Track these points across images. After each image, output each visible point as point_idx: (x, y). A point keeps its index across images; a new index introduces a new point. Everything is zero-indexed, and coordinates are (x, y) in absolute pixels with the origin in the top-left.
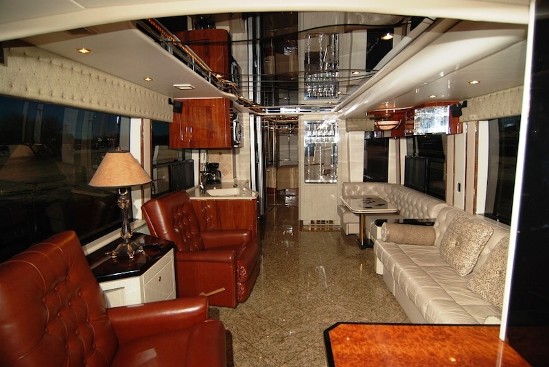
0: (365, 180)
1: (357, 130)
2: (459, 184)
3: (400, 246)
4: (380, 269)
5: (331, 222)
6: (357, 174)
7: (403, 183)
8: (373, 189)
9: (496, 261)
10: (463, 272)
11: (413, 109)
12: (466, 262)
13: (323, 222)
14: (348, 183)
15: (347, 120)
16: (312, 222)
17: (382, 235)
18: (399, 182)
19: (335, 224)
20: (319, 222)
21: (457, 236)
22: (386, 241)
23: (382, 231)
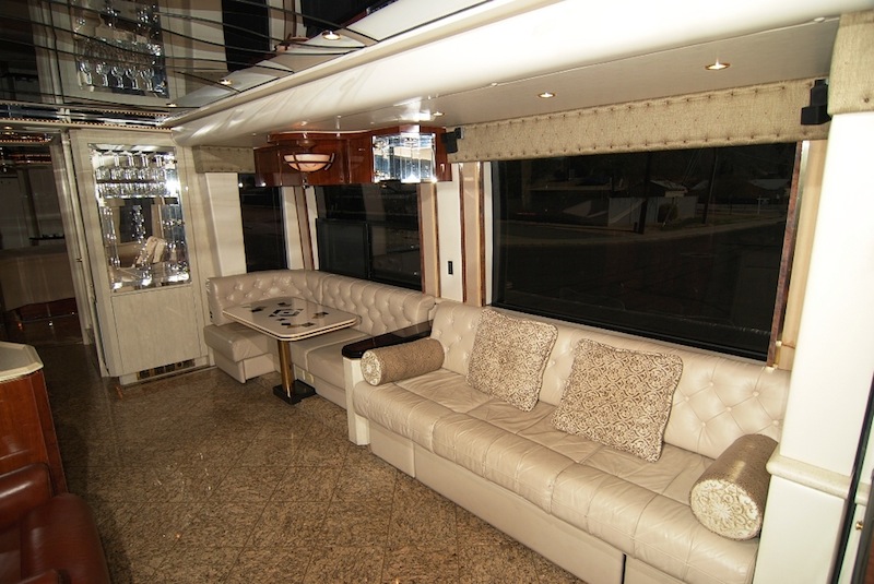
0: (250, 269)
1: (221, 170)
2: (450, 263)
3: (402, 384)
4: (361, 432)
5: (188, 363)
6: (234, 260)
7: (317, 267)
8: (271, 285)
9: (594, 377)
10: (528, 404)
11: (370, 134)
12: (528, 387)
13: (170, 367)
14: (218, 279)
15: (197, 147)
16: (143, 374)
17: (368, 374)
18: (309, 267)
19: (197, 366)
20: (159, 370)
21: (501, 349)
22: (381, 384)
23: (364, 367)
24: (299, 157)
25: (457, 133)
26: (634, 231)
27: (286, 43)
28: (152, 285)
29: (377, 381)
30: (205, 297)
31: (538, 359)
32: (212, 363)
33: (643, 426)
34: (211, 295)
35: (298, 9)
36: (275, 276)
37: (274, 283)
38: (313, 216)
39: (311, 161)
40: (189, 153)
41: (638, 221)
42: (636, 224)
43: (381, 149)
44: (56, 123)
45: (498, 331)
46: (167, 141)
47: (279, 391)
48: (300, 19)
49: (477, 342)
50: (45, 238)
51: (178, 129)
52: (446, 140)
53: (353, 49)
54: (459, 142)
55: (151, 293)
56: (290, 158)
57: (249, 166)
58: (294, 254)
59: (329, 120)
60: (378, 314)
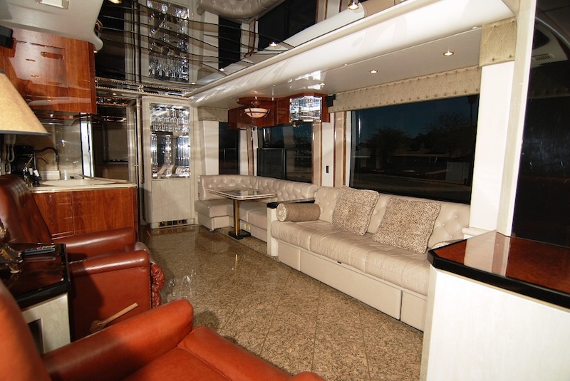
0: (221, 172)
1: (211, 119)
2: (327, 167)
4: (274, 248)
5: (184, 221)
6: (213, 165)
7: (256, 174)
8: (230, 181)
9: (395, 214)
10: (362, 232)
11: (288, 98)
12: (363, 223)
13: (175, 222)
14: (203, 176)
15: (200, 107)
16: (162, 224)
17: (280, 216)
18: (251, 174)
19: (188, 224)
20: (169, 223)
21: (350, 204)
22: (285, 221)
23: (277, 212)
24: (252, 110)
25: (334, 97)
26: (464, 184)
27: (250, 54)
28: (170, 177)
29: (284, 219)
30: (197, 185)
31: (368, 208)
32: (197, 223)
33: (418, 235)
34: (200, 184)
35: (257, 31)
36: (233, 177)
37: (232, 181)
38: (256, 147)
39: (258, 113)
40: (196, 110)
41: (467, 178)
42: (465, 179)
43: (294, 110)
44: (137, 92)
45: (348, 195)
46: (186, 104)
47: (232, 234)
48: (257, 35)
49: (338, 202)
50: (112, 161)
51: (192, 98)
52: (328, 101)
53: (283, 51)
54: (334, 101)
55: (170, 181)
56: (247, 110)
57: (225, 119)
58: (244, 167)
59: (268, 87)
60: (287, 195)
